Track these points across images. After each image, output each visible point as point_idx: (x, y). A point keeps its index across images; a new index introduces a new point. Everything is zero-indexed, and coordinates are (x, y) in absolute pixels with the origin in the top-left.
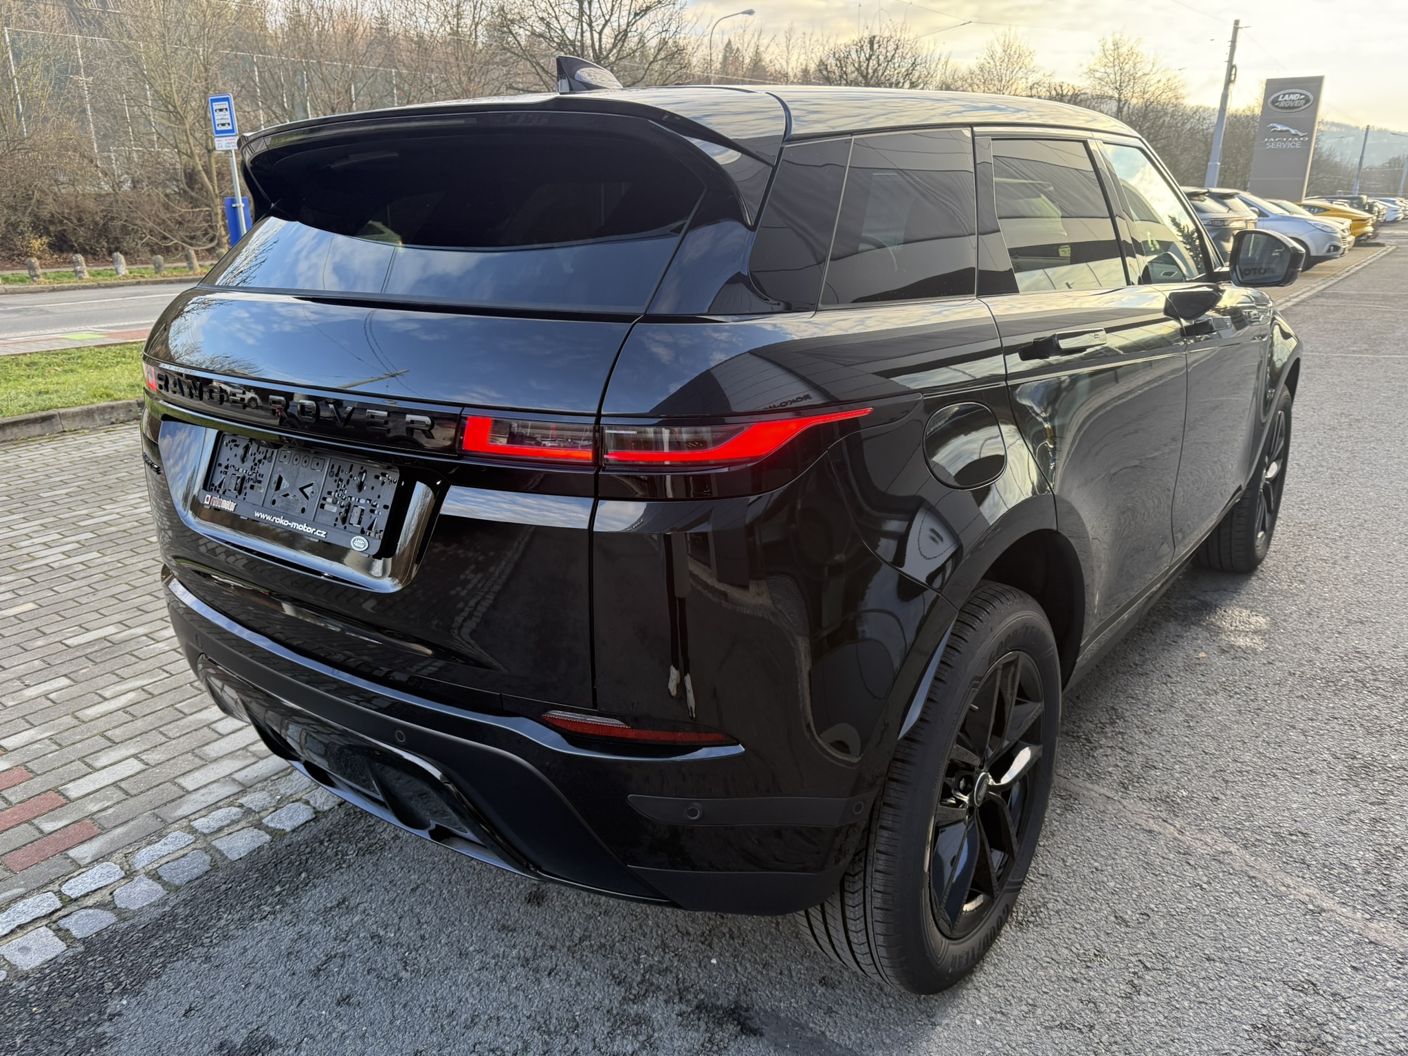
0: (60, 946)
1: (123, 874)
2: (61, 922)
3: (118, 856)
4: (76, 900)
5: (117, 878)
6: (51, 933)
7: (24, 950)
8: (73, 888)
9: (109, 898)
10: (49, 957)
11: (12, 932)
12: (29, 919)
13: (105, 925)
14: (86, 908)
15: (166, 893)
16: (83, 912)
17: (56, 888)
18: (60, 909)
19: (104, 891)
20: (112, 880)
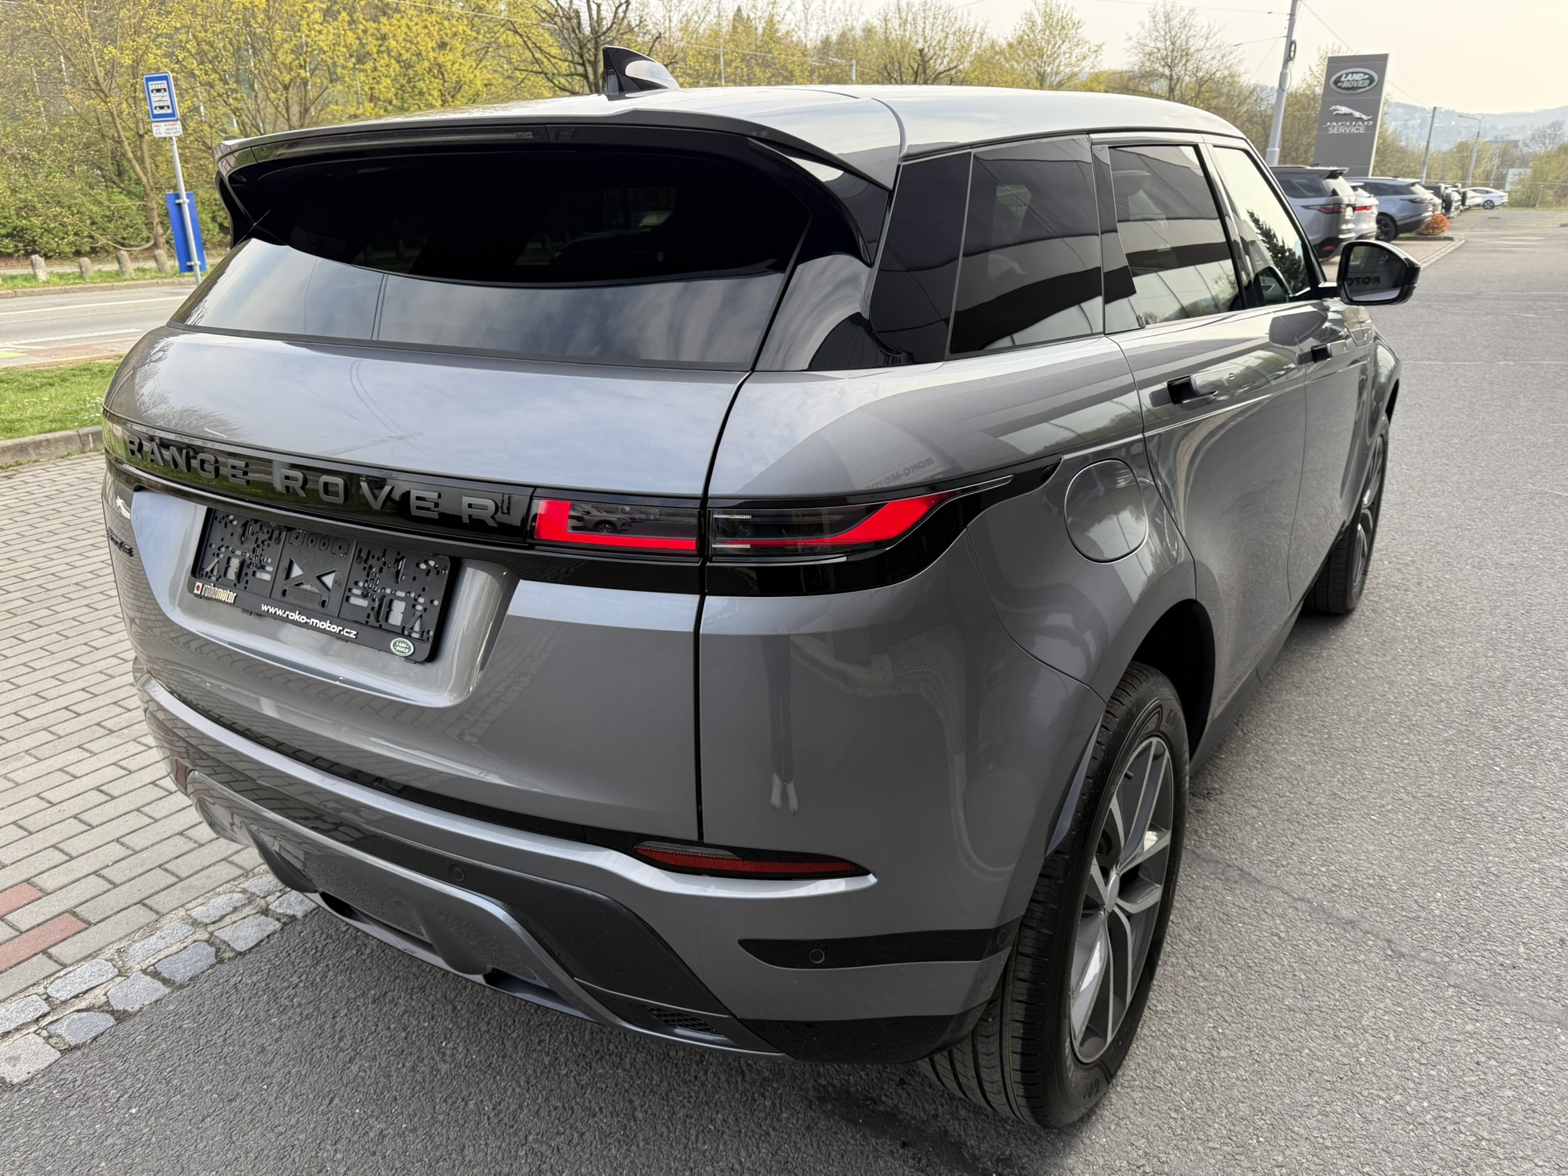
0: (53, 1054)
1: (116, 971)
2: (52, 1028)
3: (110, 952)
4: (66, 1002)
5: (111, 976)
6: (40, 1040)
8: (60, 990)
9: (103, 999)
10: (42, 1067)
12: (13, 1026)
13: (102, 1029)
14: (78, 1011)
15: (168, 990)
16: (76, 1016)
17: (41, 990)
18: (49, 1013)
19: (97, 991)
20: (104, 979)
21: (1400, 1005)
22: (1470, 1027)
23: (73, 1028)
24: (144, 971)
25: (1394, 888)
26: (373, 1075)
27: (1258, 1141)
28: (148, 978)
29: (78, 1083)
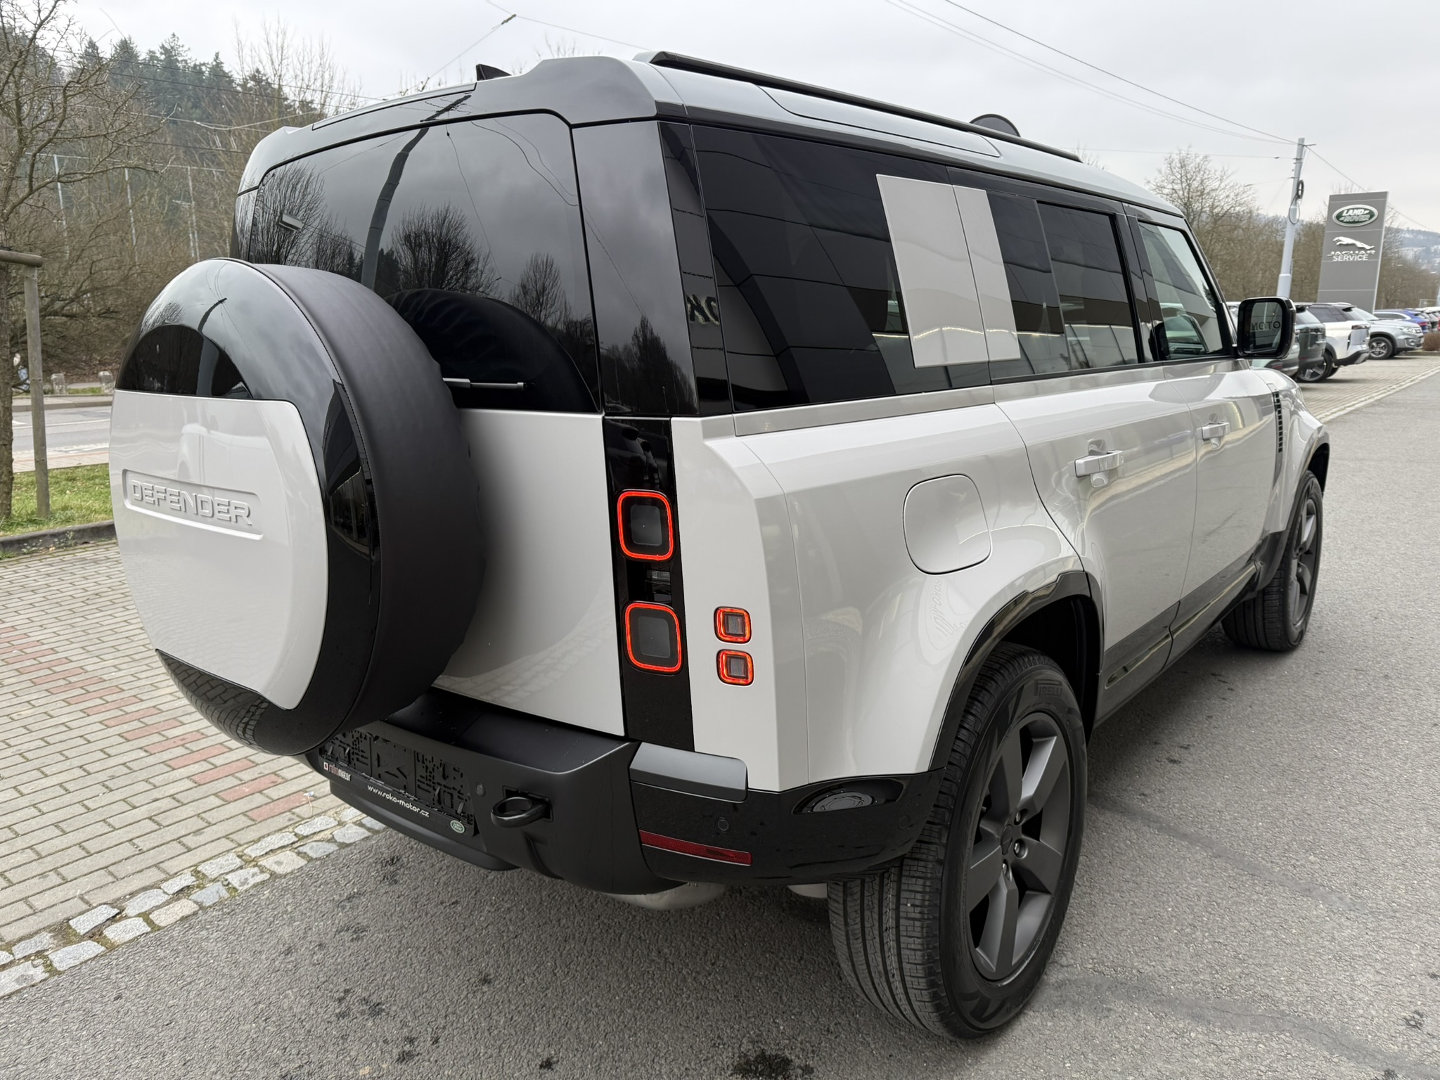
0: (302, 862)
1: (337, 823)
2: (301, 849)
3: (331, 812)
4: (307, 836)
5: (333, 825)
6: (294, 854)
7: (279, 863)
8: (303, 830)
9: (330, 836)
10: (297, 867)
11: (266, 853)
12: (276, 847)
13: (331, 851)
14: (316, 841)
15: (370, 834)
16: (314, 844)
17: (291, 830)
18: (297, 842)
19: (326, 832)
20: (329, 826)
21: (1206, 882)
22: (1255, 897)
23: (315, 849)
24: (353, 823)
25: (1228, 818)
26: (502, 881)
27: (1082, 946)
28: (357, 827)
29: (321, 875)
